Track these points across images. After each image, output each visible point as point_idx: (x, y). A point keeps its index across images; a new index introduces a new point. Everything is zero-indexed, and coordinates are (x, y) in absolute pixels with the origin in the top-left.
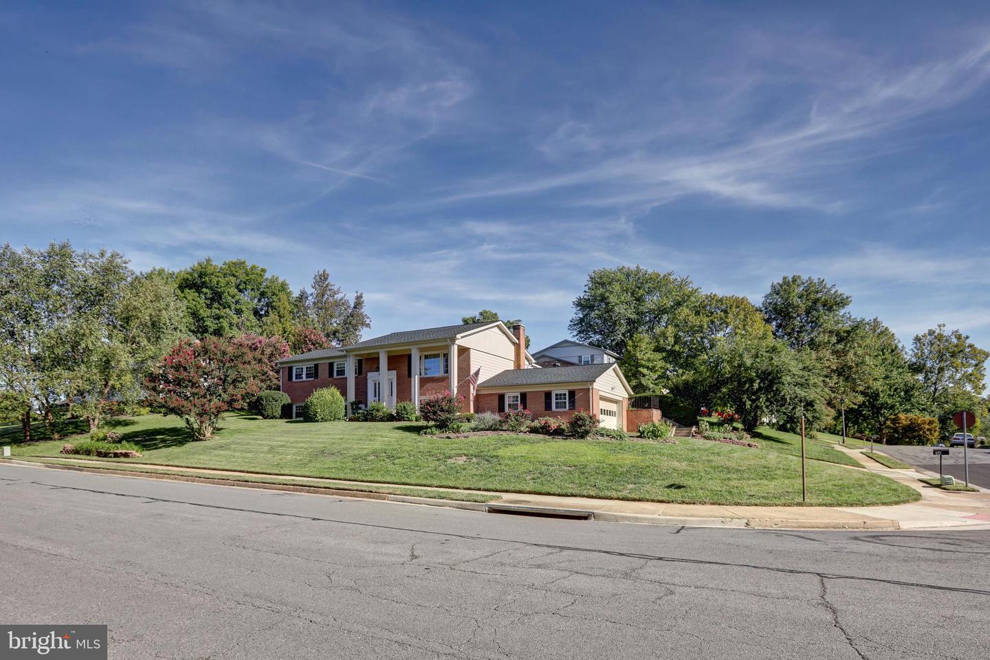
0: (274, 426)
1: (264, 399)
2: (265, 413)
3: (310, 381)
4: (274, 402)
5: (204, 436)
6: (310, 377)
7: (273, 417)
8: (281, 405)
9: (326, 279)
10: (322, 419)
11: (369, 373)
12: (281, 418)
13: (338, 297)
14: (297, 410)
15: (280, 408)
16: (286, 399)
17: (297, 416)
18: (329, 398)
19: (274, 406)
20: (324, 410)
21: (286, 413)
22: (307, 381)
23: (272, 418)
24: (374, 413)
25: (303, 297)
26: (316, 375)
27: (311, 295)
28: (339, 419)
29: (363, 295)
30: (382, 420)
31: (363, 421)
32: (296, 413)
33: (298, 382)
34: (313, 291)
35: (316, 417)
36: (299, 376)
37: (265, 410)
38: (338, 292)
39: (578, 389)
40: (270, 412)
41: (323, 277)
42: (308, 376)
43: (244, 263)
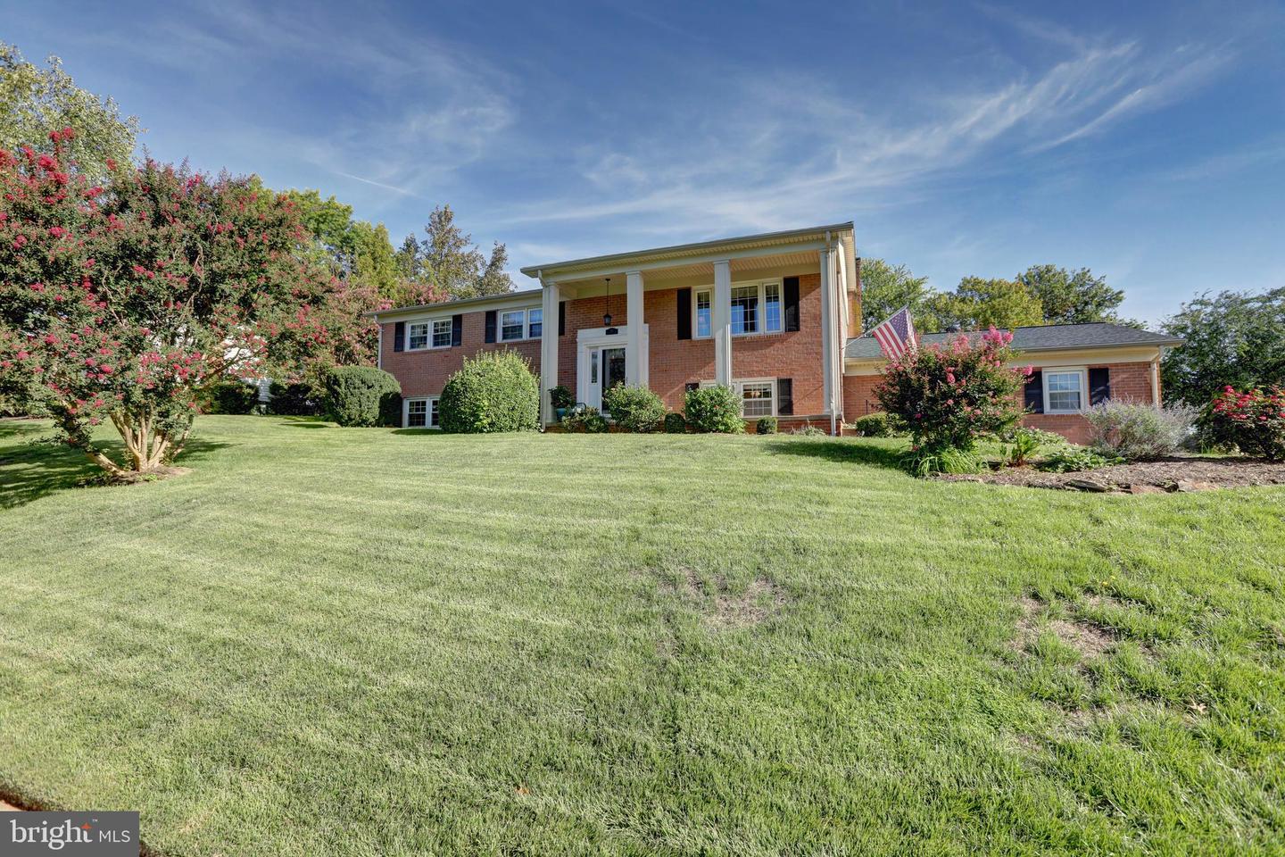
0: (366, 441)
1: (342, 381)
2: (344, 414)
3: (441, 351)
4: (364, 390)
5: (135, 468)
6: (443, 343)
7: (362, 423)
8: (379, 395)
9: (449, 220)
10: (492, 424)
11: (580, 332)
12: (378, 424)
13: (465, 250)
14: (410, 410)
15: (377, 404)
16: (392, 385)
17: (411, 424)
18: (507, 374)
19: (364, 399)
20: (497, 405)
21: (390, 413)
22: (436, 351)
23: (359, 425)
24: (633, 409)
25: (410, 246)
26: (457, 338)
27: (425, 243)
28: (529, 426)
29: (506, 248)
30: (650, 429)
31: (599, 430)
32: (410, 416)
33: (415, 354)
34: (428, 237)
35: (477, 418)
36: (419, 341)
37: (343, 406)
38: (466, 241)
39: (1116, 365)
40: (354, 412)
41: (443, 218)
42: (438, 340)
43: (315, 195)
